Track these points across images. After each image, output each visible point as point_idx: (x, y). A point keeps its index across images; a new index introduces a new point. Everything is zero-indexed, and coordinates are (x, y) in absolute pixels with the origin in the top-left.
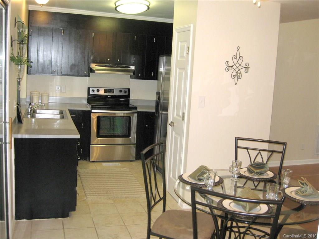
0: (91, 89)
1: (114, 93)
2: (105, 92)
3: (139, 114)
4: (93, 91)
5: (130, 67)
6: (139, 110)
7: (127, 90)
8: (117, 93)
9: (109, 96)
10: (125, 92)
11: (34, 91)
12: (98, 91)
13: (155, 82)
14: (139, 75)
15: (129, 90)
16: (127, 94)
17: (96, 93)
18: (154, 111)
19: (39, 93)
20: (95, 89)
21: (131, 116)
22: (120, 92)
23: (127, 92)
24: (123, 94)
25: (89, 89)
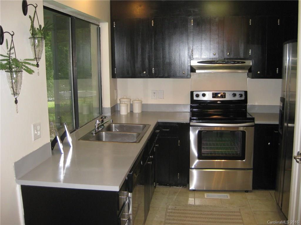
0: (195, 93)
1: (225, 97)
2: (213, 97)
3: (258, 127)
4: (197, 96)
5: (244, 62)
6: (257, 122)
7: (243, 93)
8: (229, 97)
9: (218, 102)
10: (241, 96)
11: (124, 98)
12: (204, 95)
13: (279, 81)
14: (259, 72)
15: (246, 92)
16: (243, 98)
17: (201, 98)
18: (277, 122)
19: (130, 100)
20: (201, 93)
21: (246, 131)
22: (234, 96)
23: (244, 95)
24: (237, 98)
25: (192, 93)
